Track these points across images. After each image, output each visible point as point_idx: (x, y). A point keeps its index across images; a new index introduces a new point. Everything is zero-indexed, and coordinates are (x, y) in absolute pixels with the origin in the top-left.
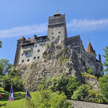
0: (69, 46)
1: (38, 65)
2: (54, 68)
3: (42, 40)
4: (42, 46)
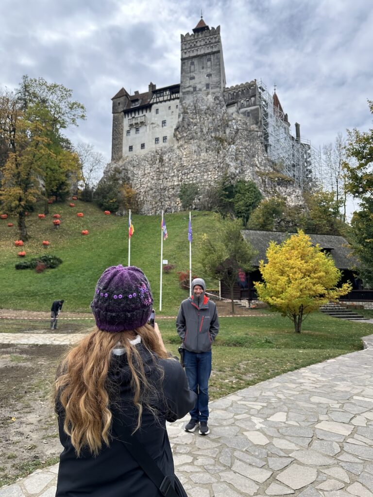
0: (232, 110)
1: (165, 157)
2: (203, 163)
3: (171, 97)
4: (170, 111)
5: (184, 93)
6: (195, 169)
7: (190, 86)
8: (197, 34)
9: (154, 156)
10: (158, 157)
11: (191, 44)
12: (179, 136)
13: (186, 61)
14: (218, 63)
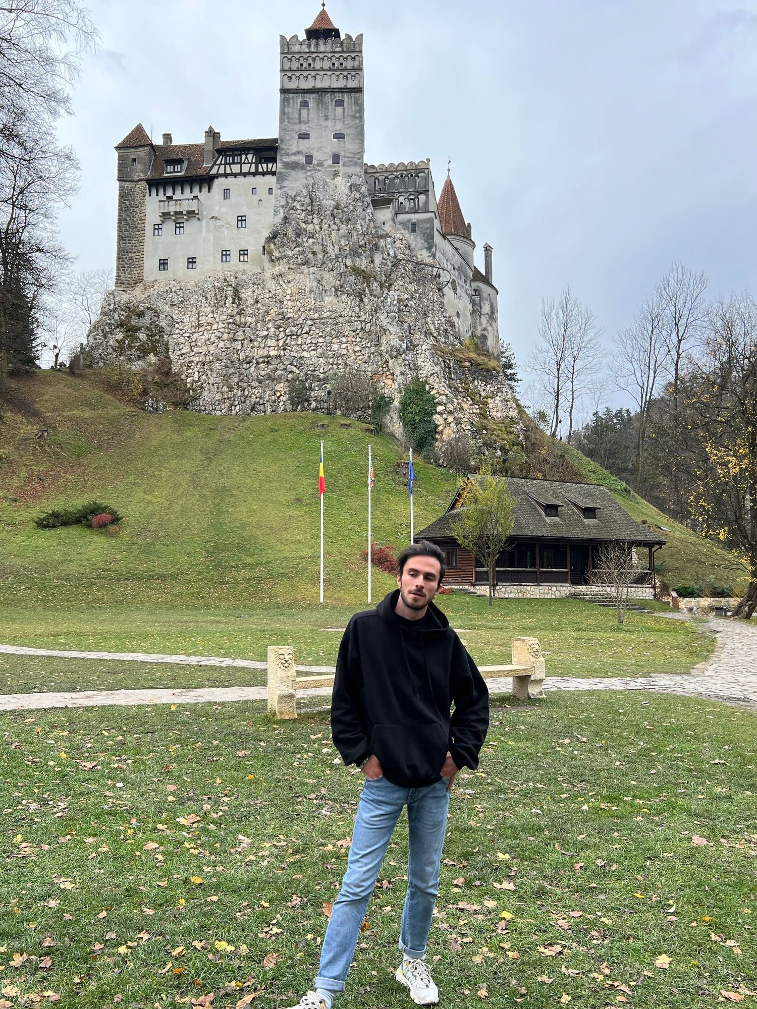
0: (385, 215)
2: (328, 317)
3: (257, 168)
4: (257, 197)
5: (287, 165)
6: (314, 328)
7: (299, 153)
8: (313, 42)
9: (221, 289)
10: (230, 292)
11: (302, 61)
12: (276, 254)
13: (291, 96)
14: (357, 115)
